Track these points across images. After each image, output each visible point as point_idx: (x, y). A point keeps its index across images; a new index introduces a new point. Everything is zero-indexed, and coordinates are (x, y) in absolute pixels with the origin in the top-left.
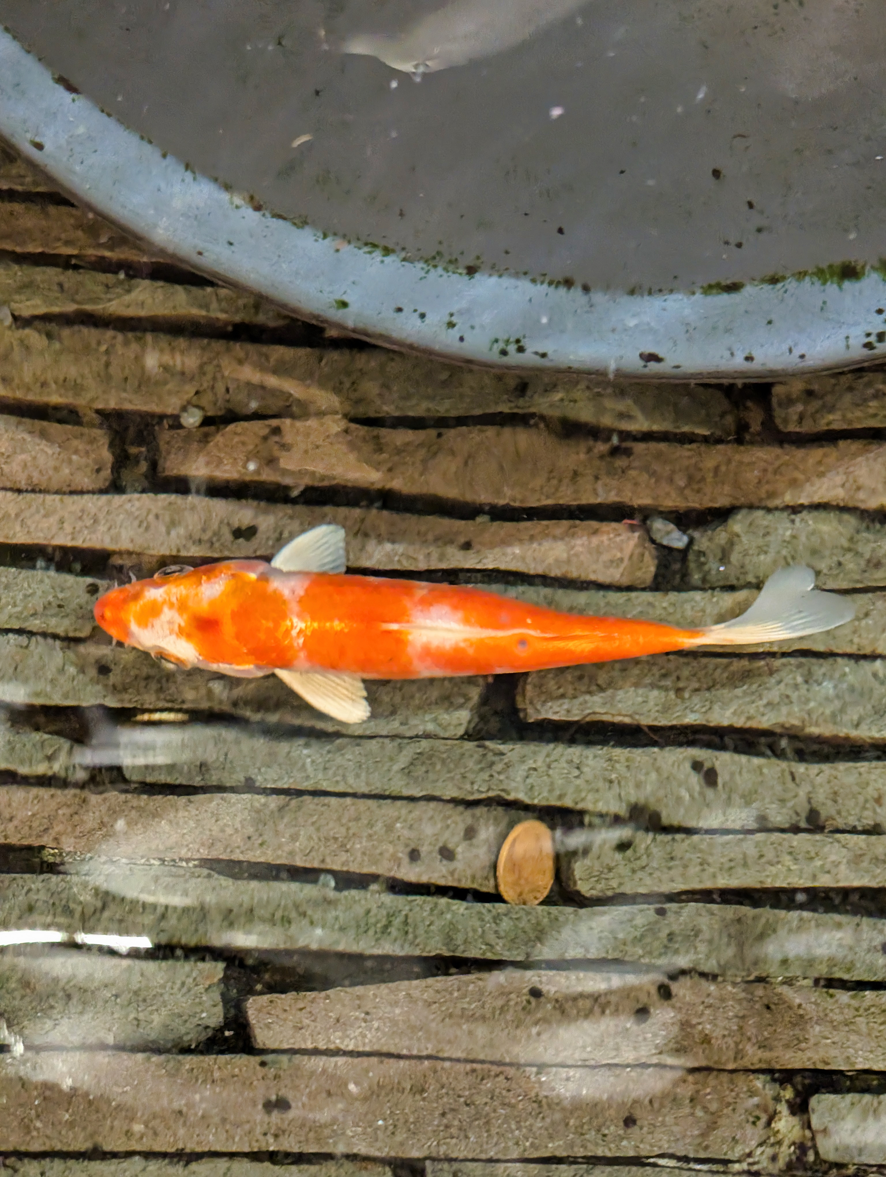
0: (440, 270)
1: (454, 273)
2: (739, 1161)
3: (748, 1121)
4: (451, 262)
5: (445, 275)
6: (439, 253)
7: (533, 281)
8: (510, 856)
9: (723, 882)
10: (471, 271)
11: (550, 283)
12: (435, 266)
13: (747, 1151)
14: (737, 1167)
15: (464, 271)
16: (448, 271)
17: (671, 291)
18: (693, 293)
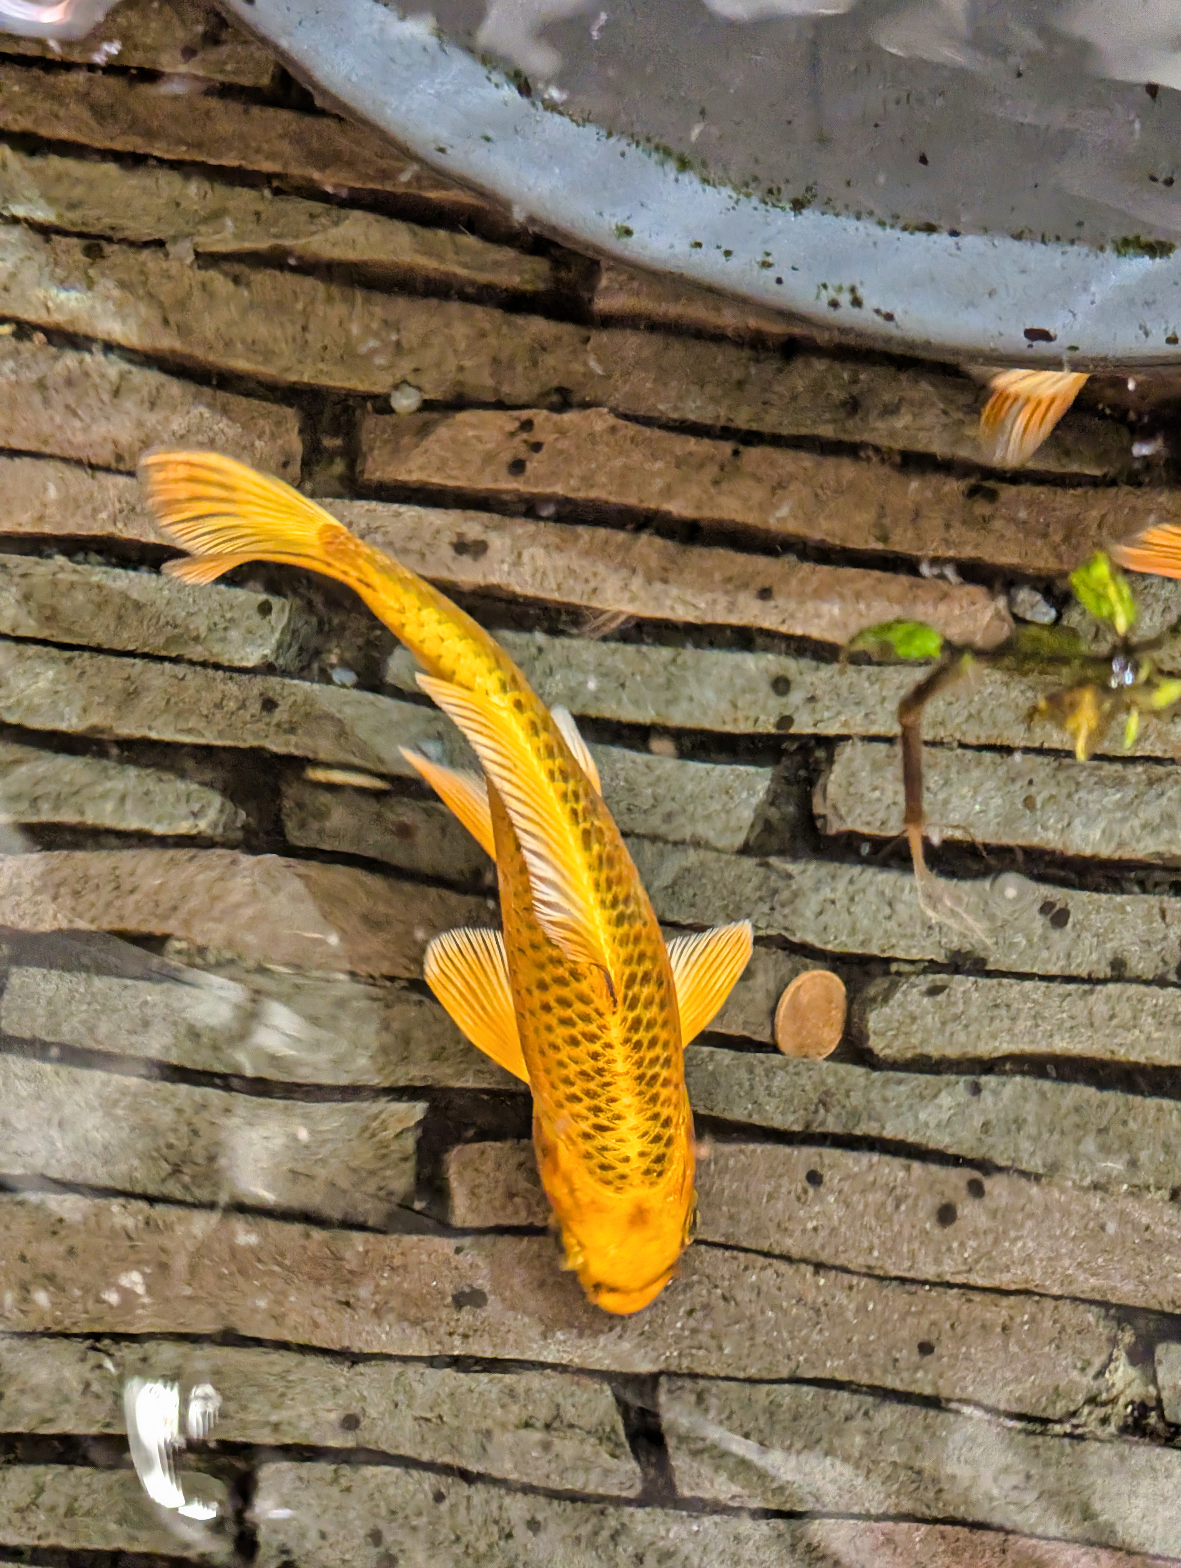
0: (755, 201)
1: (774, 206)
2: (1060, 1421)
3: (1075, 1367)
4: (770, 191)
5: (762, 206)
6: (755, 179)
7: (882, 224)
8: (794, 1006)
9: (1061, 1045)
10: (798, 206)
11: (904, 229)
12: (748, 195)
13: (1072, 1408)
14: (1058, 1428)
15: (788, 206)
16: (766, 203)
17: (1072, 242)
18: (1102, 249)
